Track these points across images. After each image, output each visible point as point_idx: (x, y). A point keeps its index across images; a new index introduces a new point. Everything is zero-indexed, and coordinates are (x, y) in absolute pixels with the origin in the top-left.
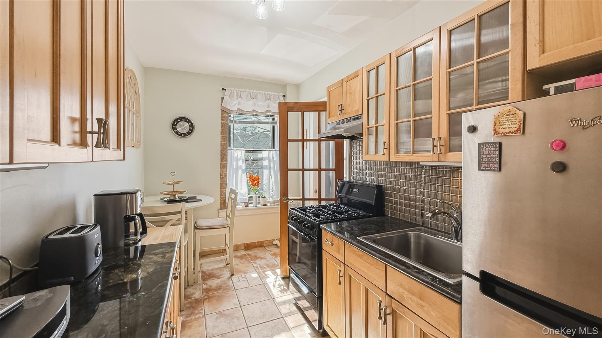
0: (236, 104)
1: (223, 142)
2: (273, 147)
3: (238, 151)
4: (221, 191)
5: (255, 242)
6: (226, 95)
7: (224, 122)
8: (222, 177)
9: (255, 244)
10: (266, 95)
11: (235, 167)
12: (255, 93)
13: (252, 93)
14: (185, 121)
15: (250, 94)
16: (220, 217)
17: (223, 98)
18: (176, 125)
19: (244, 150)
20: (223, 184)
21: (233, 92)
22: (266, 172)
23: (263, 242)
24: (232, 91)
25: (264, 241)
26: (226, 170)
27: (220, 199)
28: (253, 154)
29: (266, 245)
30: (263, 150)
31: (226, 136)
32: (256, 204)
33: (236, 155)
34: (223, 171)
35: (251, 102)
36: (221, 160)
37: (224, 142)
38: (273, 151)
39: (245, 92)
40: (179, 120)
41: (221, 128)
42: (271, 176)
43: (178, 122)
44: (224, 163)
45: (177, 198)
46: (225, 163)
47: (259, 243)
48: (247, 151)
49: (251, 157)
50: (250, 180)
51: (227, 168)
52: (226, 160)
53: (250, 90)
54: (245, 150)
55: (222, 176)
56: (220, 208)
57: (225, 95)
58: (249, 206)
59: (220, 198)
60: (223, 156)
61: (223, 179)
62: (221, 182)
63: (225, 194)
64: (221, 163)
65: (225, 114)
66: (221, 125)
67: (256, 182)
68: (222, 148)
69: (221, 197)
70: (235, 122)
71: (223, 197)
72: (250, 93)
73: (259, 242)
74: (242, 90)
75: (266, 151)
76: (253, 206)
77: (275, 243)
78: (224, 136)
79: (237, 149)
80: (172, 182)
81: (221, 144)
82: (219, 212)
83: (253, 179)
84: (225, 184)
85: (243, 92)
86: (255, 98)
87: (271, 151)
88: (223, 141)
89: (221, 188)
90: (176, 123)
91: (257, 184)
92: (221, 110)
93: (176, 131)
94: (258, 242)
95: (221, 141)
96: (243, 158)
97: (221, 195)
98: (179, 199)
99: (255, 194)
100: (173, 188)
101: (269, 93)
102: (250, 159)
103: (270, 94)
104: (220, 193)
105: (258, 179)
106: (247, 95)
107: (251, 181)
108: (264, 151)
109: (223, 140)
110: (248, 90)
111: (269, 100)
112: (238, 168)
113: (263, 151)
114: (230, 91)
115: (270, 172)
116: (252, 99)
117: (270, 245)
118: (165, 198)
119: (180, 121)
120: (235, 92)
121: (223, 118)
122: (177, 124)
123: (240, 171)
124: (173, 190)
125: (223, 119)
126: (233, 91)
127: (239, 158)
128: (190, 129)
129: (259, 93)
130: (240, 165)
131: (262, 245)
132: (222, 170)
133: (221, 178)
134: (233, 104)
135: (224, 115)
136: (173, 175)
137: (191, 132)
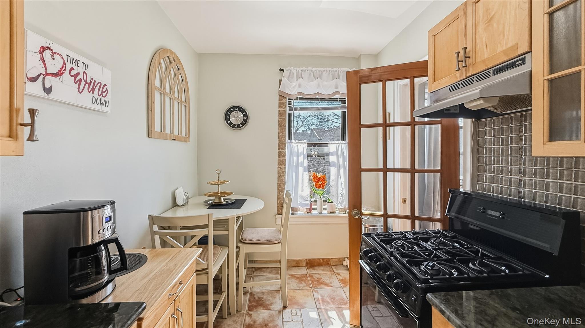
0: (295, 86)
1: (280, 134)
2: (343, 139)
3: (299, 145)
4: (278, 193)
5: (320, 259)
6: (284, 77)
7: (283, 109)
8: (280, 176)
9: (320, 261)
10: (334, 72)
11: (295, 164)
12: (319, 71)
13: (315, 71)
14: (239, 110)
15: (313, 73)
16: (277, 223)
17: (280, 81)
18: (229, 116)
19: (306, 143)
20: (280, 184)
21: (293, 72)
22: (333, 171)
23: (329, 259)
24: (291, 71)
25: (331, 258)
26: (285, 168)
27: (278, 202)
28: (318, 148)
29: (334, 264)
30: (330, 142)
31: (284, 126)
32: (321, 211)
33: (296, 149)
34: (281, 168)
35: (315, 82)
36: (279, 155)
37: (282, 134)
38: (343, 143)
39: (307, 71)
40: (232, 110)
41: (279, 117)
42: (339, 176)
43: (232, 112)
44: (282, 158)
45: (223, 201)
46: (283, 159)
47: (325, 260)
48: (310, 145)
49: (315, 151)
50: (314, 180)
51: (285, 165)
52: (284, 156)
53: (313, 68)
54: (307, 143)
55: (279, 175)
56: (278, 213)
57: (283, 77)
58: (313, 212)
59: (278, 201)
60: (281, 150)
61: (281, 178)
62: (278, 181)
63: (283, 196)
64: (278, 159)
65: (283, 100)
66: (279, 113)
67: (320, 183)
68: (280, 141)
69: (279, 200)
70: (296, 109)
71: (281, 200)
72: (313, 71)
73: (324, 259)
74: (304, 68)
75: (333, 143)
76: (317, 212)
77: (345, 263)
78: (282, 126)
79: (297, 141)
80: (218, 182)
81: (279, 136)
82: (276, 218)
83: (316, 179)
84: (283, 184)
85: (305, 71)
86: (320, 77)
87: (341, 144)
88: (281, 133)
89: (278, 189)
90: (229, 114)
91: (322, 185)
92: (278, 96)
93: (229, 122)
94: (323, 259)
95: (279, 133)
96: (305, 152)
97: (278, 198)
99: (320, 197)
100: (219, 189)
101: (337, 69)
102: (314, 154)
103: (338, 71)
104: (278, 195)
105: (323, 179)
106: (310, 74)
107: (314, 181)
108: (331, 143)
109: (281, 131)
110: (310, 68)
111: (337, 78)
112: (297, 166)
113: (330, 143)
114: (289, 71)
115: (339, 171)
116: (316, 79)
117: (339, 264)
118: (209, 201)
119: (233, 111)
120: (295, 72)
121: (281, 105)
122: (230, 114)
123: (301, 169)
124: (219, 191)
125: (281, 107)
126: (292, 71)
127: (300, 153)
128: (244, 120)
129: (325, 70)
130: (302, 162)
131: (329, 264)
132: (279, 167)
133: (279, 178)
134: (292, 87)
135: (282, 101)
136: (218, 174)
137: (245, 123)
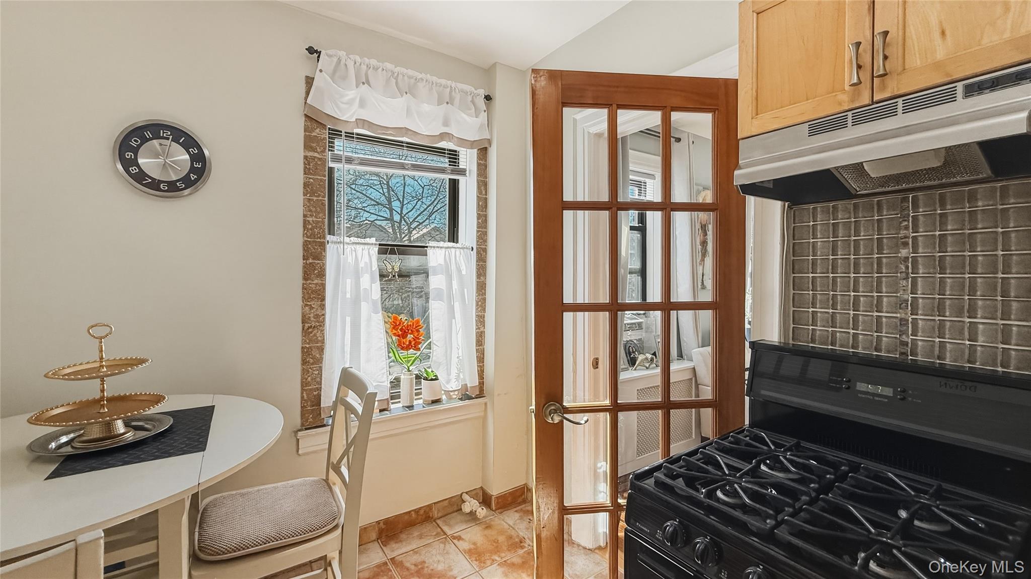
0: (353, 100)
1: (310, 219)
2: (453, 236)
3: (359, 248)
4: (304, 372)
5: (410, 512)
6: (321, 71)
7: (316, 155)
8: (309, 328)
9: (411, 516)
10: (442, 88)
11: (348, 296)
12: (410, 77)
13: (400, 77)
14: (174, 139)
15: (396, 79)
16: (300, 452)
17: (309, 81)
18: (135, 150)
19: (375, 244)
20: (310, 347)
21: (346, 65)
22: (436, 309)
23: (430, 507)
24: (339, 60)
25: (434, 503)
26: (323, 307)
27: (302, 397)
28: (401, 256)
29: (440, 515)
30: (430, 245)
31: (320, 198)
32: (412, 400)
33: (350, 260)
34: (311, 308)
35: (401, 102)
36: (305, 273)
37: (314, 219)
38: (458, 248)
39: (381, 69)
40: (148, 134)
41: (305, 174)
42: (453, 320)
43: (145, 140)
44: (316, 281)
45: (121, 430)
46: (316, 284)
47: (422, 512)
48: (386, 250)
49: (395, 263)
50: (394, 331)
51: (323, 299)
52: (322, 274)
53: (396, 67)
54: (380, 245)
55: (307, 325)
56: (302, 425)
57: (318, 70)
58: (392, 406)
59: (302, 393)
60: (311, 261)
61: (311, 332)
62: (304, 342)
63: (318, 379)
64: (303, 284)
65: (318, 131)
66: (305, 164)
67: (410, 337)
68: (307, 237)
69: (306, 390)
70: (349, 160)
71: (311, 390)
72: (396, 74)
73: (420, 508)
74: (373, 62)
75: (438, 247)
76: (400, 405)
77: (467, 508)
78: (315, 198)
79: (353, 239)
80: (97, 366)
81: (305, 223)
82: (298, 440)
83: (401, 330)
84: (318, 348)
85: (376, 69)
86: (411, 91)
87: (453, 250)
88: (312, 216)
89: (304, 362)
90: (134, 144)
91: (413, 343)
92: (304, 118)
93: (134, 170)
94: (417, 511)
95: (305, 216)
96: (375, 268)
97: (304, 384)
98: (130, 436)
99: (409, 370)
100: (103, 389)
101: (449, 82)
102: (390, 271)
103: (451, 86)
104: (302, 378)
105: (414, 329)
106: (388, 81)
107: (395, 334)
108: (434, 247)
109: (310, 211)
110: (389, 66)
111: (447, 103)
112: (356, 301)
113: (431, 247)
114: (335, 59)
115: (451, 310)
116: (402, 96)
117: (451, 510)
119: (151, 139)
120: (350, 64)
121: (309, 142)
122: (139, 146)
123: (365, 307)
124: (103, 395)
125: (311, 147)
126: (343, 62)
127: (362, 268)
128: (193, 170)
129: (422, 79)
130: (365, 289)
131: (429, 517)
132: (306, 305)
133: (306, 332)
134: (346, 99)
135: (314, 134)
136: (101, 338)
137: (196, 181)
